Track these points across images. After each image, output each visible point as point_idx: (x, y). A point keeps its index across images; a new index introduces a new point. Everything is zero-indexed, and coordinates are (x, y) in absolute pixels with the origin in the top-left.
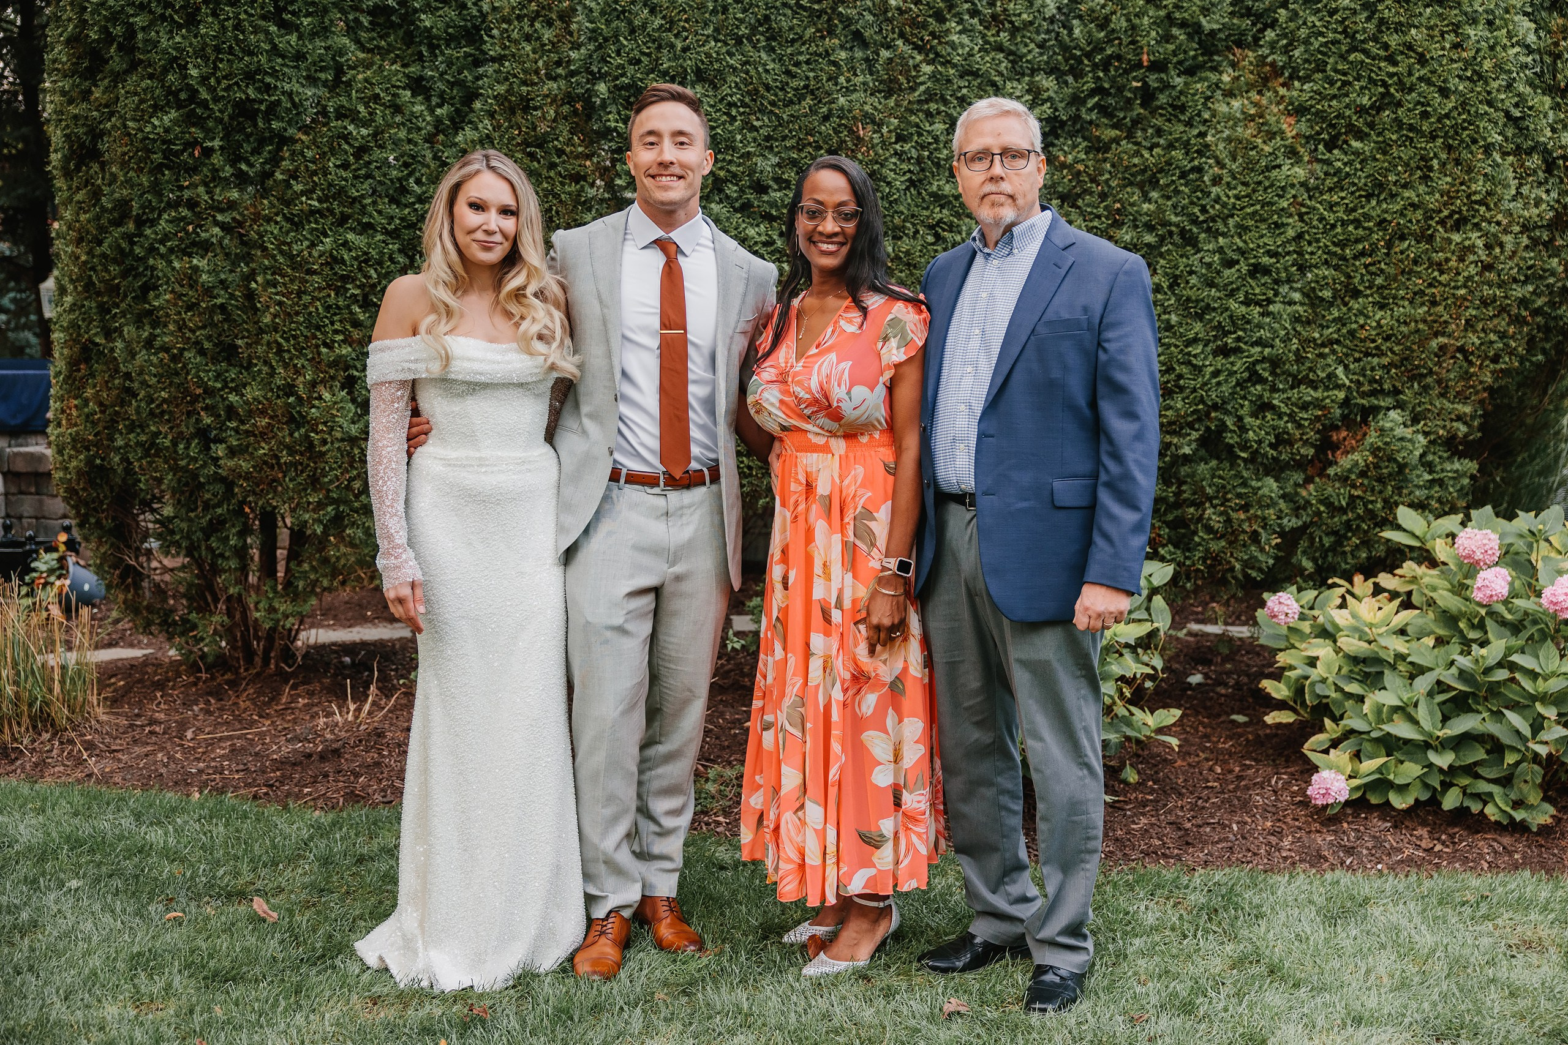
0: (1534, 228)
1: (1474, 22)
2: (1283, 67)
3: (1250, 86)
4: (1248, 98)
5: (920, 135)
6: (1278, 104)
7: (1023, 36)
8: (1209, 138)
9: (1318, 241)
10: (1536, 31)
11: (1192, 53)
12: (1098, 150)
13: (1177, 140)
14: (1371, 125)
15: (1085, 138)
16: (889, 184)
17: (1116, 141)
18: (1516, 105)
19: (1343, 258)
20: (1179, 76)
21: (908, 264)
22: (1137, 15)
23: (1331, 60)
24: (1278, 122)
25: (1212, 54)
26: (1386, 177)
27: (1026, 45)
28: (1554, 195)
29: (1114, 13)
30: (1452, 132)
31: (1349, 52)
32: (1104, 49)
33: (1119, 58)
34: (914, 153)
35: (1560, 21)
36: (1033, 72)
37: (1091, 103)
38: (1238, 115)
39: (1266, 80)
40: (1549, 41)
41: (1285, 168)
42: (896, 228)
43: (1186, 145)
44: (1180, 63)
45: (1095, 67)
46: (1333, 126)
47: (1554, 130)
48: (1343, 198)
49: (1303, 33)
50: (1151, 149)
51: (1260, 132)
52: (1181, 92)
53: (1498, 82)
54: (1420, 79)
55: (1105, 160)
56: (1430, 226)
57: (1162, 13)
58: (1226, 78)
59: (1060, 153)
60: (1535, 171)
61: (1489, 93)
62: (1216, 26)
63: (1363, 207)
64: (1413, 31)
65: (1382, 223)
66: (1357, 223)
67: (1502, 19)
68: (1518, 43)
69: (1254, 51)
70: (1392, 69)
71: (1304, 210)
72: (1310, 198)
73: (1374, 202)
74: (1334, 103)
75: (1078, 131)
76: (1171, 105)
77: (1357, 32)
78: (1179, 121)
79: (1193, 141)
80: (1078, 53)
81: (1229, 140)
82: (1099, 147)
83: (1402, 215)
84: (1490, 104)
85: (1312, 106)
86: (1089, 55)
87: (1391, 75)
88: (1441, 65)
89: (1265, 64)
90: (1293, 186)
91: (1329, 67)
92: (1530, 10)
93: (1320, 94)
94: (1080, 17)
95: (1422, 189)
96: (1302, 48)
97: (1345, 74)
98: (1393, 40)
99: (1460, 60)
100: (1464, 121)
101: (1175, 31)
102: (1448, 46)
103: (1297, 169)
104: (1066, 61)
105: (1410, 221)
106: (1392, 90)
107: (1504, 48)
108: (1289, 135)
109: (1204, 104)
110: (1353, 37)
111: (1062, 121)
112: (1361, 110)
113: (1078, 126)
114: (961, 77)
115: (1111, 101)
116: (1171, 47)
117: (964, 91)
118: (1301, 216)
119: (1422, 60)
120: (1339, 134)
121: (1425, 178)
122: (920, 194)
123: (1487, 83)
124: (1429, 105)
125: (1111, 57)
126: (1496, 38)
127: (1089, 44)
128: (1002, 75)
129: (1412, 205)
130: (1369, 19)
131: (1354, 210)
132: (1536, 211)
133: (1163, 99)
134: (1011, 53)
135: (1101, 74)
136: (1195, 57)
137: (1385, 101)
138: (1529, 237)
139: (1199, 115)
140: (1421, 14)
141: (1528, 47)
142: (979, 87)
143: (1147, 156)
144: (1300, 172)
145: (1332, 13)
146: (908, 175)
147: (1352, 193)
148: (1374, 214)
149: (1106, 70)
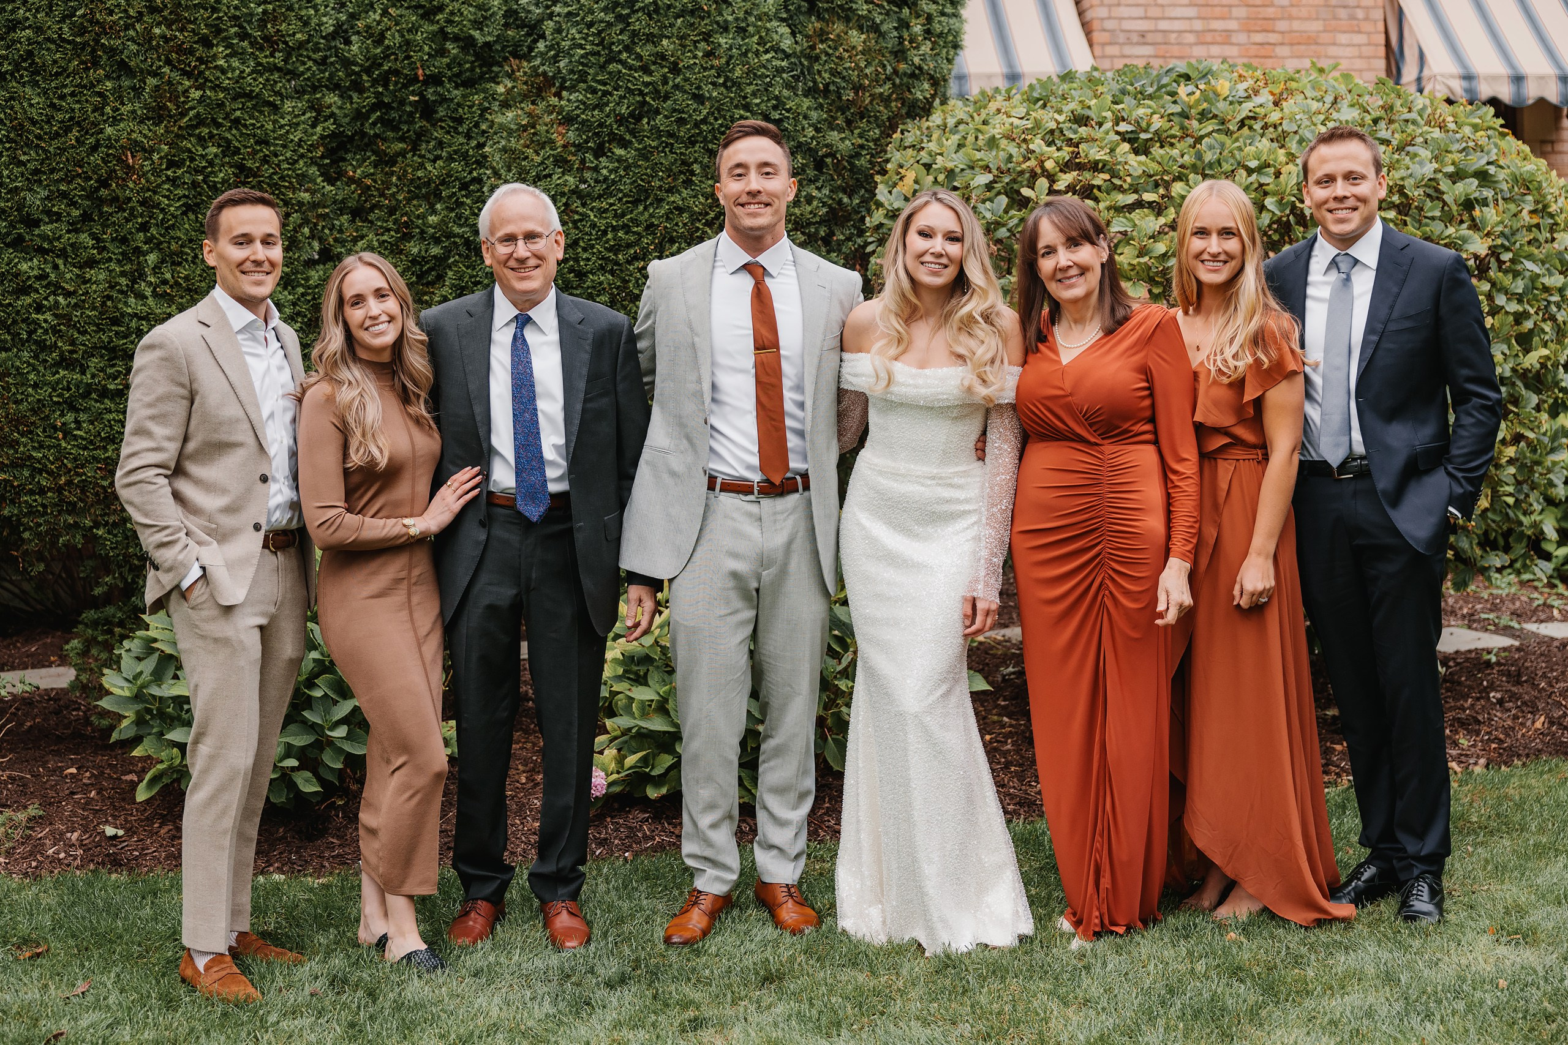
0: (809, 224)
1: (725, 29)
2: (554, 77)
3: (525, 97)
4: (522, 109)
5: (192, 160)
6: (552, 113)
7: (301, 55)
8: (487, 149)
9: (593, 247)
10: (793, 34)
11: (467, 66)
12: (387, 163)
13: (456, 152)
14: (633, 133)
15: (374, 152)
16: (162, 210)
17: (403, 154)
18: (775, 108)
19: (617, 263)
20: (457, 87)
21: (189, 290)
22: (409, 31)
23: (591, 71)
24: (547, 132)
25: (492, 65)
26: (649, 182)
27: (304, 63)
28: (826, 191)
29: (389, 29)
30: (710, 137)
31: (609, 61)
32: (381, 65)
33: (397, 73)
34: (187, 179)
35: (818, 25)
36: (315, 89)
37: (373, 118)
38: (512, 126)
39: (540, 90)
40: (805, 45)
41: (555, 177)
42: (172, 254)
43: (465, 156)
44: (458, 75)
45: (375, 82)
46: (597, 134)
47: (817, 130)
48: (611, 205)
49: (566, 44)
50: (434, 161)
51: (532, 141)
52: (459, 105)
53: (753, 87)
54: (676, 87)
55: (392, 173)
56: (698, 229)
57: (435, 28)
58: (501, 89)
59: (350, 167)
60: (804, 170)
61: (745, 97)
62: (489, 39)
63: (631, 212)
64: (665, 42)
65: (650, 227)
66: (626, 228)
67: (755, 26)
68: (772, 48)
69: (529, 62)
70: (647, 79)
71: (576, 217)
72: (584, 205)
73: (641, 208)
74: (596, 112)
75: (367, 145)
76: (451, 118)
77: (613, 43)
78: (458, 133)
79: (471, 152)
80: (357, 69)
81: (504, 150)
82: (386, 161)
83: (668, 219)
84: (747, 107)
85: (578, 116)
86: (368, 71)
87: (647, 84)
88: (695, 74)
89: (538, 75)
90: (563, 194)
91: (590, 78)
92: (785, 16)
93: (584, 103)
94: (358, 33)
95: (685, 193)
96: (567, 60)
97: (605, 84)
98: (646, 51)
99: (712, 67)
100: (721, 125)
101: (449, 45)
102: (700, 54)
103: (567, 177)
104: (348, 75)
105: (677, 224)
106: (647, 99)
107: (757, 54)
108: (558, 144)
109: (481, 115)
110: (611, 50)
111: (347, 136)
112: (621, 120)
113: (366, 140)
114: (234, 99)
115: (394, 115)
116: (446, 60)
117: (238, 113)
118: (575, 222)
119: (675, 69)
120: (604, 142)
121: (688, 183)
122: (197, 217)
123: (742, 90)
124: (683, 112)
125: (390, 71)
126: (747, 44)
127: (368, 59)
128: (281, 95)
129: (678, 208)
130: (622, 32)
131: (623, 215)
132: (809, 208)
133: (441, 112)
134: (289, 72)
135: (380, 90)
136: (472, 69)
137: (642, 111)
138: (803, 233)
139: (477, 125)
140: (672, 25)
141: (783, 51)
142: (254, 107)
143: (430, 168)
144: (571, 180)
145: (590, 25)
146: (183, 201)
147: (620, 199)
148: (642, 218)
149: (386, 86)
